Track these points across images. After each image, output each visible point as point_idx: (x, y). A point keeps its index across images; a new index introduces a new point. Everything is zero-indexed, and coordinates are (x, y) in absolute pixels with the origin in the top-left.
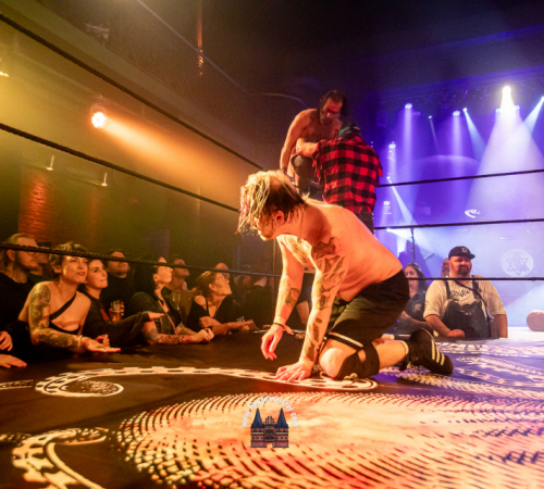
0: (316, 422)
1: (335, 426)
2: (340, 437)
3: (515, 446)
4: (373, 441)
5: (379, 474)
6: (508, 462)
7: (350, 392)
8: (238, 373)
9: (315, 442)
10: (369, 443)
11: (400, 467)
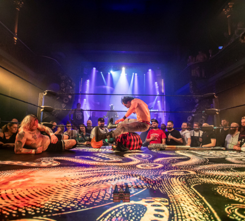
0: (27, 179)
1: (32, 180)
2: (31, 184)
3: (87, 181)
4: (42, 184)
5: (35, 196)
6: (82, 187)
7: (48, 167)
8: (7, 162)
9: (20, 187)
10: (41, 185)
11: (45, 192)
